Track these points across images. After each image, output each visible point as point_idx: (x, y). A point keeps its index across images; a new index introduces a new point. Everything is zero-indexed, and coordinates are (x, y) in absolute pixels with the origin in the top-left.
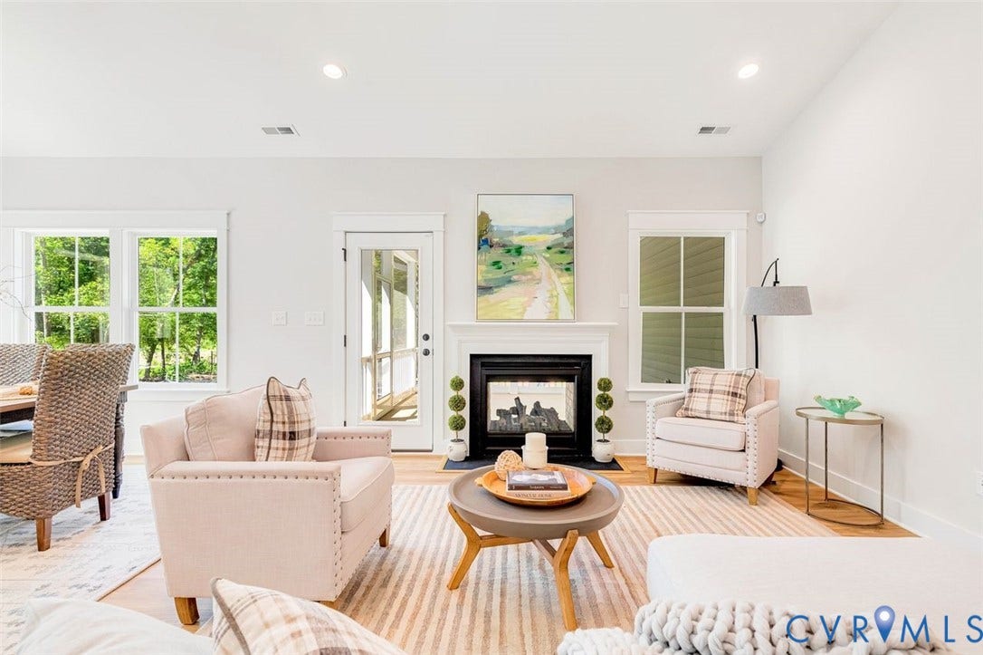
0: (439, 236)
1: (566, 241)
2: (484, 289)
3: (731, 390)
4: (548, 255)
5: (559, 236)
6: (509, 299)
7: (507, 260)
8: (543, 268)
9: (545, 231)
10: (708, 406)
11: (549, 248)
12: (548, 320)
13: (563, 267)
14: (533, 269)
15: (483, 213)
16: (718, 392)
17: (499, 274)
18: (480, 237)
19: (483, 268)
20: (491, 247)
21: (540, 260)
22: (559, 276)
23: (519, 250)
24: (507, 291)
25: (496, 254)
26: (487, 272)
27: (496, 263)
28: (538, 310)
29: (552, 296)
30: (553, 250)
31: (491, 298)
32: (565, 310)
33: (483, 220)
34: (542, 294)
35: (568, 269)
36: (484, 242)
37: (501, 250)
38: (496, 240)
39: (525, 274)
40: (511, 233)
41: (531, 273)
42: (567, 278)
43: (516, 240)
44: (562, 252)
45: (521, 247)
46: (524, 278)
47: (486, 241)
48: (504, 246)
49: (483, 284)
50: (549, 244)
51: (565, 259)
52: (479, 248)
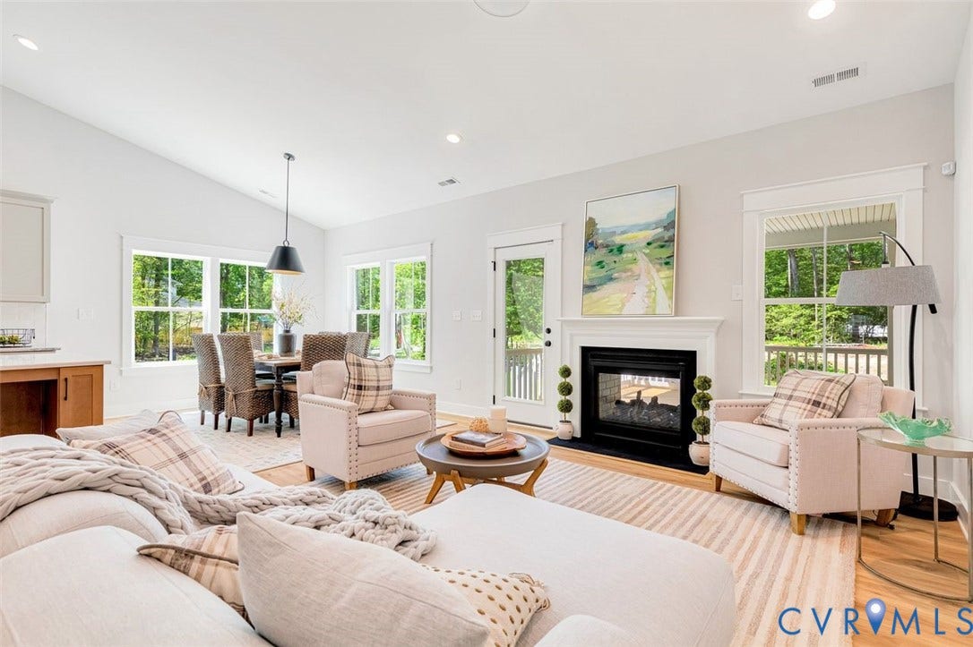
0: (558, 243)
1: (667, 235)
2: (589, 288)
3: (814, 398)
4: (647, 251)
5: (660, 230)
6: (610, 295)
7: (609, 259)
8: (643, 263)
9: (647, 227)
10: (782, 414)
11: (649, 244)
12: (646, 315)
13: (663, 261)
14: (633, 266)
15: (590, 219)
16: (797, 399)
17: (603, 273)
18: (586, 241)
19: (588, 268)
20: (596, 248)
21: (639, 256)
22: (658, 271)
23: (620, 249)
24: (608, 289)
25: (600, 254)
26: (592, 272)
27: (600, 263)
28: (636, 305)
29: (650, 291)
30: (654, 245)
31: (594, 295)
32: (664, 304)
33: (591, 223)
34: (640, 290)
35: (667, 263)
36: (591, 245)
37: (604, 251)
38: (600, 242)
39: (625, 271)
40: (614, 233)
41: (630, 270)
42: (665, 272)
43: (618, 240)
44: (662, 247)
45: (622, 246)
46: (624, 275)
47: (592, 244)
48: (607, 246)
49: (588, 283)
50: (649, 240)
51: (665, 253)
52: (586, 251)
